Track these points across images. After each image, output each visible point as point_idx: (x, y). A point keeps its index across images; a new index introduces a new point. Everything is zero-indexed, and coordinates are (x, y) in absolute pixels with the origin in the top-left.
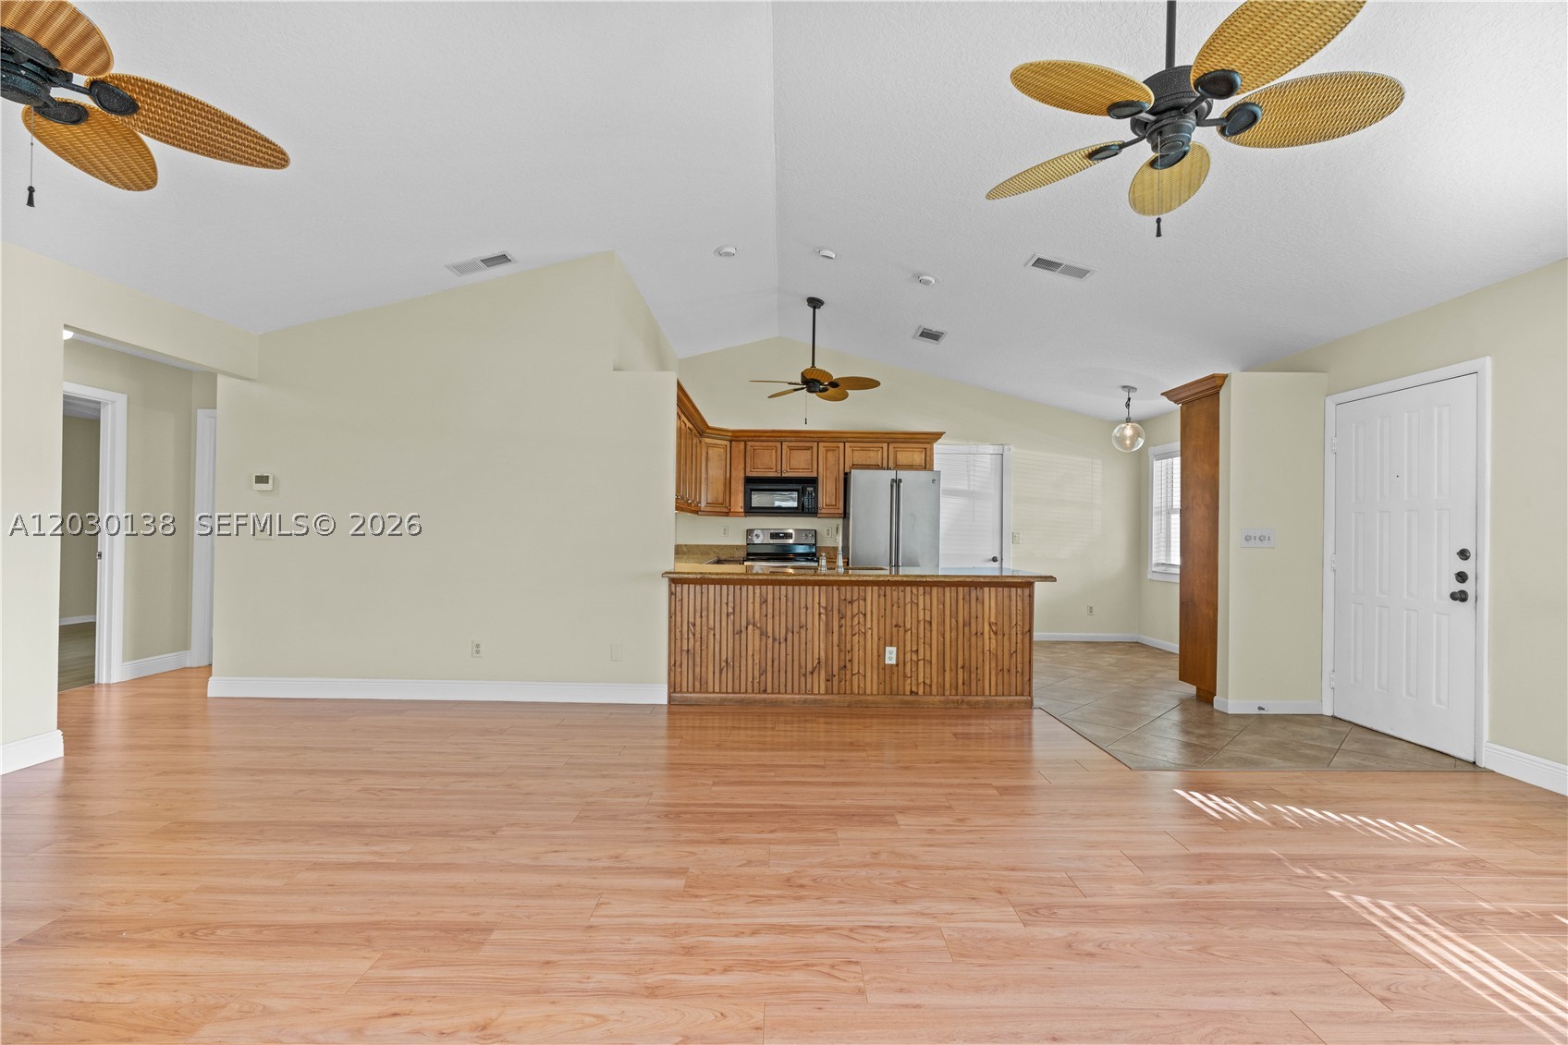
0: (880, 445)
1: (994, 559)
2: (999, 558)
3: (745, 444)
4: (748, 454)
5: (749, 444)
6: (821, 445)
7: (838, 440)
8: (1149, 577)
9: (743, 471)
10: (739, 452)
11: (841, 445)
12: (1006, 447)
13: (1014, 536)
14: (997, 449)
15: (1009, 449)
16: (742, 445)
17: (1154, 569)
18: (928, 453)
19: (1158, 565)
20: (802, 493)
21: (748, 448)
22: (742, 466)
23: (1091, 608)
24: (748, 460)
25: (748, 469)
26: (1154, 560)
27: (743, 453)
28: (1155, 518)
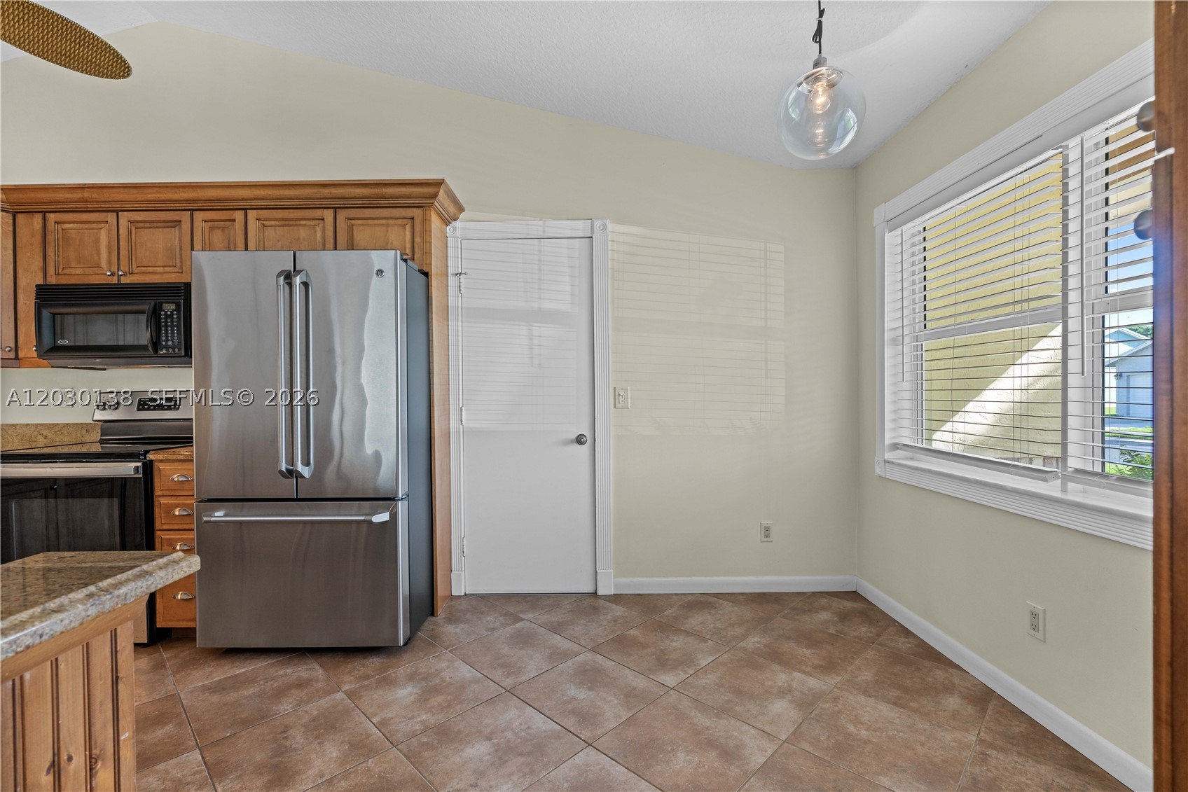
0: (318, 213)
1: (580, 440)
2: (588, 434)
3: (44, 219)
4: (50, 238)
5: (52, 217)
6: (199, 216)
7: (232, 205)
8: (879, 470)
9: (41, 275)
10: (33, 236)
11: (239, 215)
12: (597, 224)
13: (616, 395)
14: (581, 227)
15: (604, 227)
16: (37, 220)
17: (889, 456)
18: (418, 228)
19: (895, 446)
20: (155, 318)
21: (51, 225)
22: (38, 262)
23: (767, 529)
24: (50, 252)
25: (51, 270)
26: (889, 438)
27: (39, 237)
28: (888, 351)
